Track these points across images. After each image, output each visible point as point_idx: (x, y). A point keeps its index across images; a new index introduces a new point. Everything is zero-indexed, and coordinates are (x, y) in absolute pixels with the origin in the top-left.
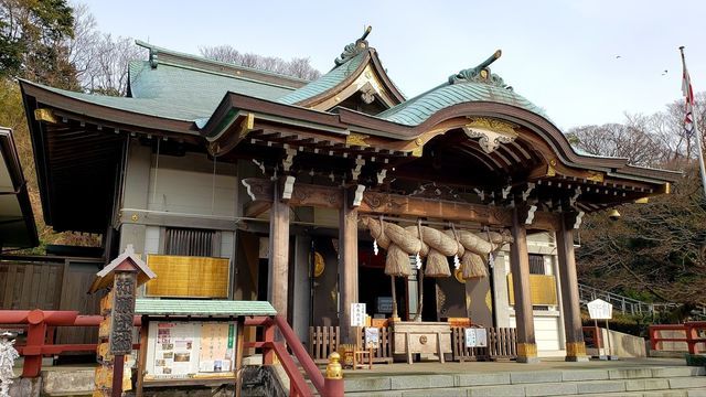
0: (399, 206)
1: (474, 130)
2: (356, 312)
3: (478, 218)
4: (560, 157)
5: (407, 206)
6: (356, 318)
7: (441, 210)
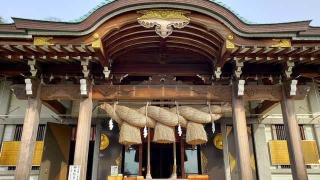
0: (128, 93)
1: (146, 21)
2: (73, 172)
3: (197, 95)
4: (234, 31)
5: (134, 92)
6: (72, 176)
7: (163, 93)
